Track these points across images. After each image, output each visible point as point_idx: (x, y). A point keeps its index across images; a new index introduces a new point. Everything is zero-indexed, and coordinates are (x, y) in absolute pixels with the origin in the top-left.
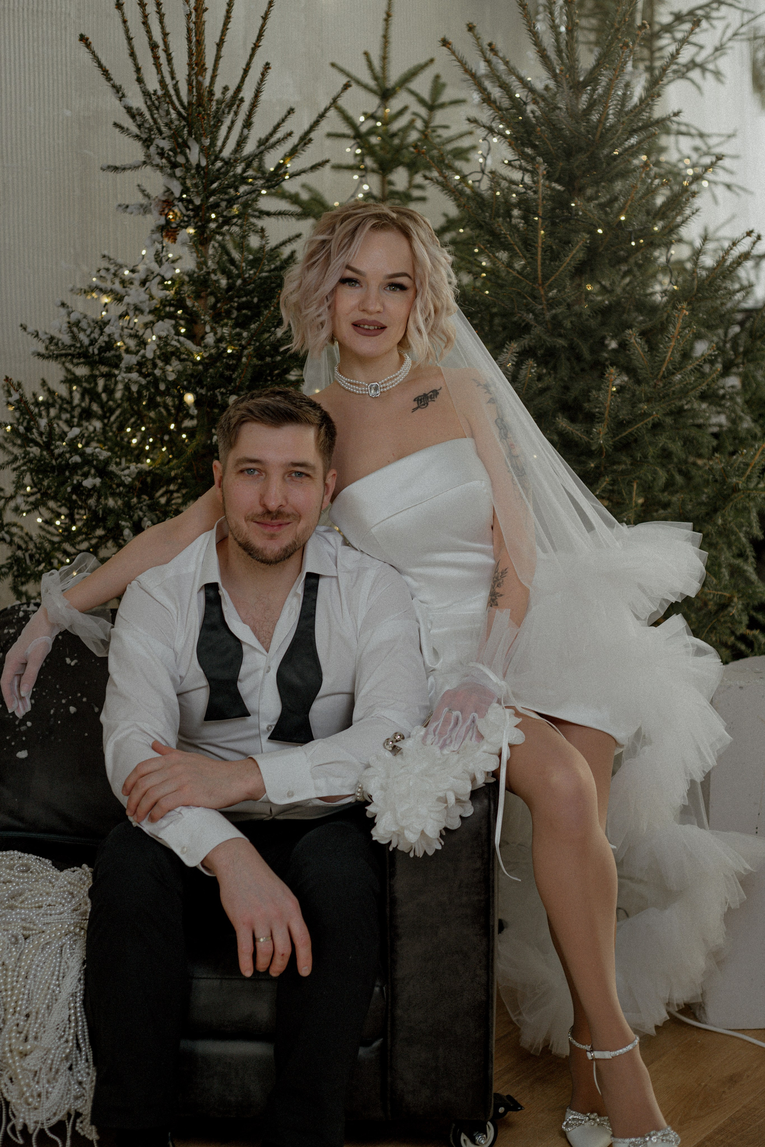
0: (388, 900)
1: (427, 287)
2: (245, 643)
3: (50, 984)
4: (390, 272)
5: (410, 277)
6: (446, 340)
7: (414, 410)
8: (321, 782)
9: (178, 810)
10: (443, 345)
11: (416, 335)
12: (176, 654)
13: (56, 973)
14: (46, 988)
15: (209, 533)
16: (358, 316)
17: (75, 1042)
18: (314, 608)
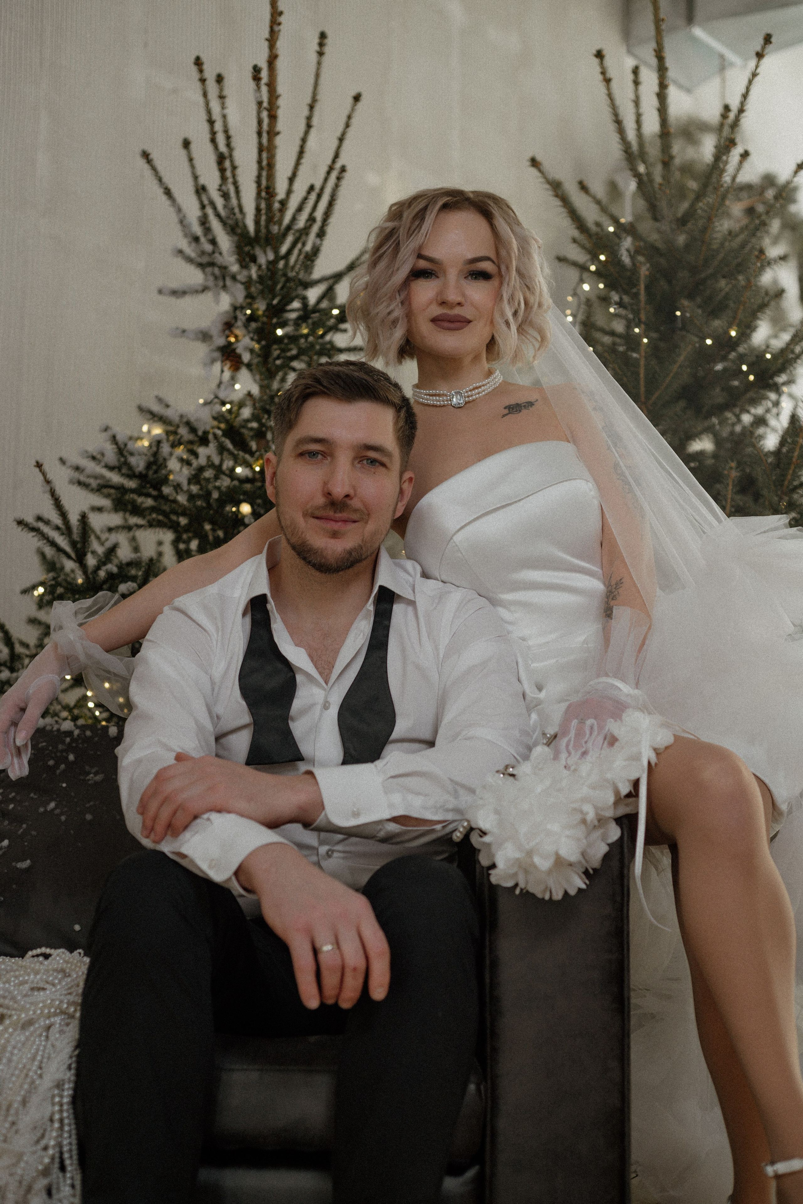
0: (488, 962)
1: (514, 273)
2: (300, 669)
3: (29, 1070)
4: (470, 256)
5: (493, 262)
6: (539, 339)
7: (504, 416)
8: (397, 798)
9: (205, 816)
10: (537, 345)
11: (504, 327)
12: (213, 683)
13: (39, 1058)
14: (23, 1075)
15: (259, 556)
16: (437, 311)
17: (57, 1149)
18: (387, 636)
